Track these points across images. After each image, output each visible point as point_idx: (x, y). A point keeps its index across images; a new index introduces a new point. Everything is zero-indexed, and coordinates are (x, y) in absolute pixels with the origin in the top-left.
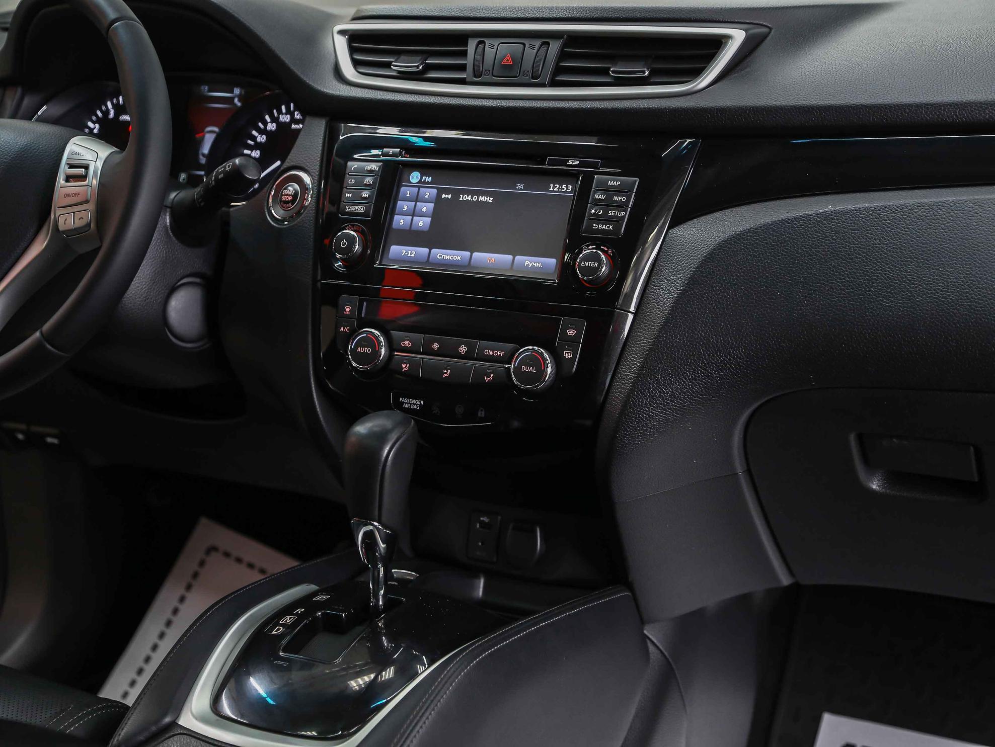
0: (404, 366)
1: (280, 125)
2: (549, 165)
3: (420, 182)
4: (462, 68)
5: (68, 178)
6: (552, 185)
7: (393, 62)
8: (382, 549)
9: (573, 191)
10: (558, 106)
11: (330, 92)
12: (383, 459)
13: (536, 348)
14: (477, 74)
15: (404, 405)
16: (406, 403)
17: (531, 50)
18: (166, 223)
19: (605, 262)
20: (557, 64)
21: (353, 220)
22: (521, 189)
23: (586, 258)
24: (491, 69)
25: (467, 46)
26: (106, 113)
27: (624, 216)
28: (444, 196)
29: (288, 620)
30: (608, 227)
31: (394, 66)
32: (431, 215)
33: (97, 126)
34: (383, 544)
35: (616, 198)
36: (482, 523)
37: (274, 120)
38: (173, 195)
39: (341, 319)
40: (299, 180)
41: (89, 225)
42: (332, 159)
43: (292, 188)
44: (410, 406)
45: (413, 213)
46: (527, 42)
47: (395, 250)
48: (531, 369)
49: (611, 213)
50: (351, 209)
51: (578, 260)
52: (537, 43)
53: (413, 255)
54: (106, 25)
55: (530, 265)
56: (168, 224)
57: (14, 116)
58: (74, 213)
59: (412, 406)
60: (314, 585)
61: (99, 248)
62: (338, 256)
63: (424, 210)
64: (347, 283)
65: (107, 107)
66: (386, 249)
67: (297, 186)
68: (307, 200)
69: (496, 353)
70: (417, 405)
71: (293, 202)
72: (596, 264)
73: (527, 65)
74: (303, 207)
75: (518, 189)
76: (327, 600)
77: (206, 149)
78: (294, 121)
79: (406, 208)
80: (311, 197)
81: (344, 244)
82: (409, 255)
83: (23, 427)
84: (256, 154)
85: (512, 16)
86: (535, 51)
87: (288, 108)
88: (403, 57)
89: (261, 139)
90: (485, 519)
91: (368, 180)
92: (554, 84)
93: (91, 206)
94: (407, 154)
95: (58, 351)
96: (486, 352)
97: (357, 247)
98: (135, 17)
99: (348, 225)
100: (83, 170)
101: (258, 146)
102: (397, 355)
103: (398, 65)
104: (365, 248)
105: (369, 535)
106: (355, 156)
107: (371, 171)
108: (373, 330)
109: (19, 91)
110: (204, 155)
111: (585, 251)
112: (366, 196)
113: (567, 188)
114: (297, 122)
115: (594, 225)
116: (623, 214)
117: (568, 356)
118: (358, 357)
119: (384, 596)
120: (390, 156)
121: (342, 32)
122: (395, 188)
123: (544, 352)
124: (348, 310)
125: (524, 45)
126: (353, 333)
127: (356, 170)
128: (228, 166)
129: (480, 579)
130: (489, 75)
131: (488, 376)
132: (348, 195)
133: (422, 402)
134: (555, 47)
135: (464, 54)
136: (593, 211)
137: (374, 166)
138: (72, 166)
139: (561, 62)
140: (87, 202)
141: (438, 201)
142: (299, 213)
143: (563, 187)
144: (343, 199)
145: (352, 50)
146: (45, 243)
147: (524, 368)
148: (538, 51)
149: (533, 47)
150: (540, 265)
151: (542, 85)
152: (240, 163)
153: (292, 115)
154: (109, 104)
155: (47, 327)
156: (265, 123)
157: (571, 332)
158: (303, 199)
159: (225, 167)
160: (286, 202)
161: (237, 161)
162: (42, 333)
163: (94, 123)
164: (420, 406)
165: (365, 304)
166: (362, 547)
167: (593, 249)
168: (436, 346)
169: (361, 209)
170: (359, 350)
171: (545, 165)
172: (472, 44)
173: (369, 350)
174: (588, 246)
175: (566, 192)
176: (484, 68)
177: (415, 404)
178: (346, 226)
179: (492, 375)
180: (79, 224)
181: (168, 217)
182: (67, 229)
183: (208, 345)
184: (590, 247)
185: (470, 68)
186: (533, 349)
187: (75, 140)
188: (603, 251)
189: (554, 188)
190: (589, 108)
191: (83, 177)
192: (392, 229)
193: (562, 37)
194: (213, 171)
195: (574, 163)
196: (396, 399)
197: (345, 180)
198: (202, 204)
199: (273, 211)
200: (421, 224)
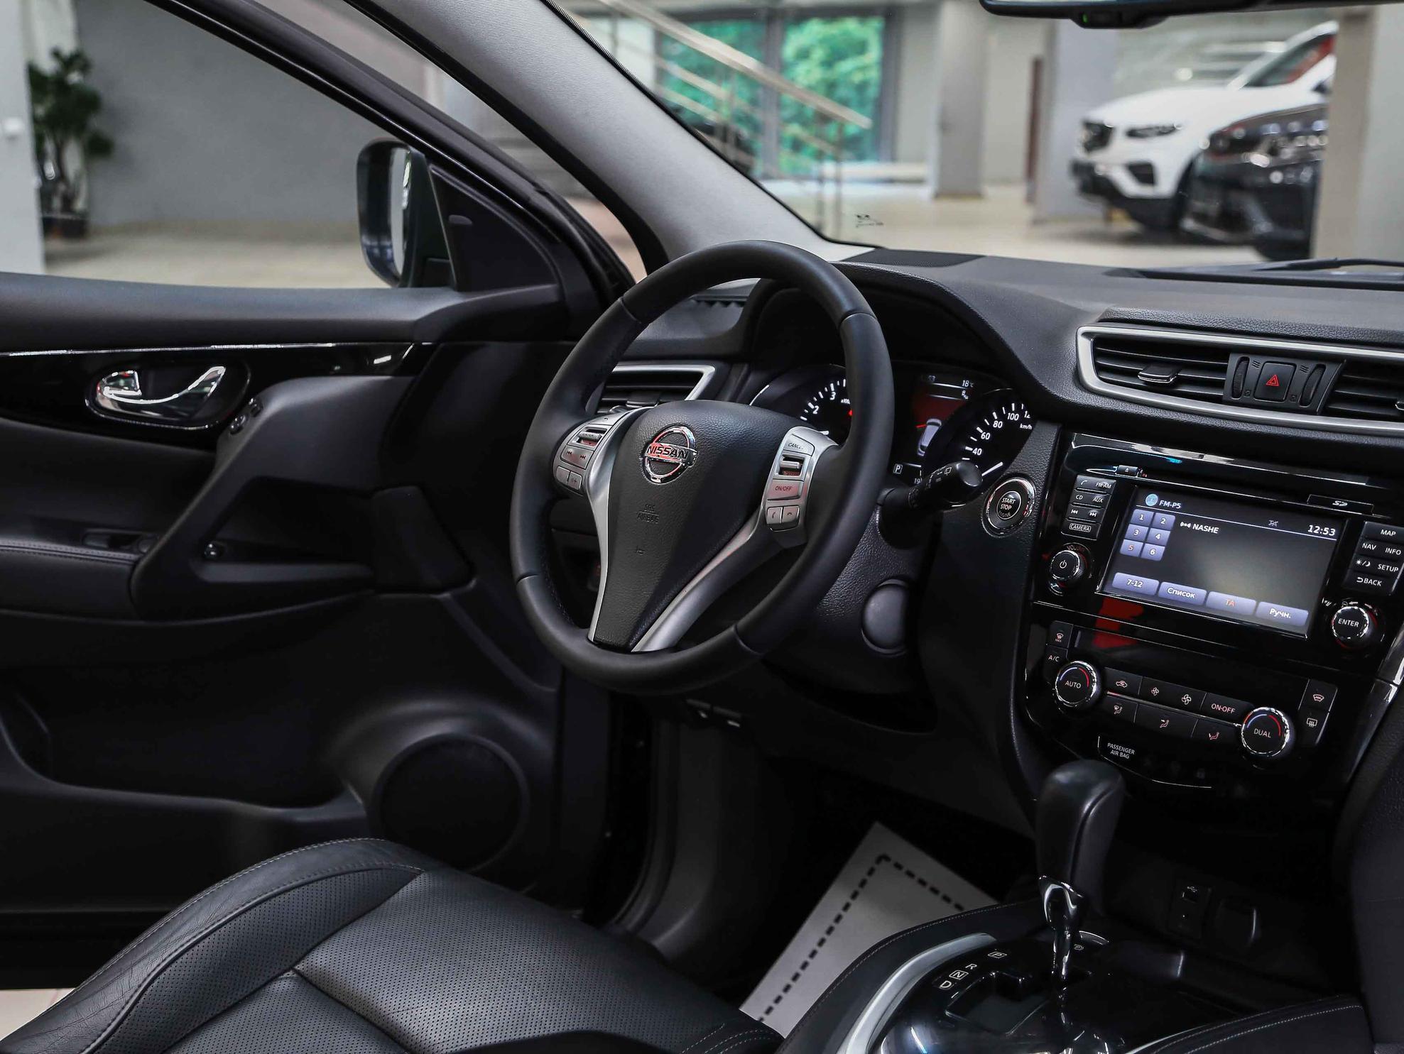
0: (1116, 708)
1: (1008, 423)
2: (1311, 503)
3: (1157, 506)
4: (1220, 385)
5: (782, 470)
6: (1311, 526)
7: (1140, 371)
8: (1070, 911)
9: (1337, 536)
10: (1328, 438)
11: (1068, 398)
12: (1083, 816)
13: (1273, 710)
14: (1235, 393)
15: (1112, 752)
16: (1114, 750)
17: (1303, 372)
18: (875, 521)
19: (1368, 622)
20: (1332, 392)
21: (1075, 539)
22: (1274, 527)
23: (1346, 615)
24: (1253, 389)
25: (1228, 362)
26: (828, 394)
27: (1397, 572)
28: (1182, 524)
29: (958, 975)
30: (1376, 583)
31: (1142, 376)
32: (1165, 543)
33: (817, 407)
34: (1073, 904)
35: (1388, 550)
36: (1188, 893)
37: (1002, 417)
38: (885, 492)
39: (1052, 646)
40: (1021, 489)
41: (796, 521)
42: (1062, 467)
43: (1014, 496)
44: (1119, 754)
45: (1146, 540)
46: (1299, 363)
47: (1121, 579)
48: (1265, 734)
49: (1381, 567)
50: (1075, 527)
51: (1336, 616)
52: (1311, 365)
53: (1139, 586)
54: (840, 317)
55: (1277, 614)
56: (877, 522)
57: (733, 400)
58: (783, 507)
59: (1121, 754)
60: (991, 935)
61: (805, 545)
62: (1055, 577)
63: (1158, 537)
64: (1060, 607)
65: (829, 388)
66: (1109, 577)
67: (1018, 495)
68: (1028, 511)
69: (1225, 709)
70: (1126, 753)
71: (1012, 511)
72: (1357, 624)
73: (1297, 387)
74: (1022, 517)
75: (1271, 527)
76: (1002, 959)
77: (926, 441)
78: (1023, 420)
79: (1137, 533)
80: (1033, 508)
81: (1063, 565)
82: (1136, 585)
83: (707, 706)
84: (978, 452)
85: (1284, 332)
86: (1307, 374)
87: (1018, 407)
88: (1152, 367)
89: (986, 436)
90: (1193, 889)
91: (1098, 498)
92: (1326, 412)
93: (801, 502)
94: (1146, 474)
95: (751, 648)
96: (1214, 706)
97: (1078, 569)
98: (871, 310)
99: (1070, 545)
100: (798, 463)
101: (981, 443)
102: (1109, 695)
103: (1146, 375)
104: (1086, 570)
105: (1058, 896)
106: (1088, 470)
107: (1103, 488)
108: (1085, 664)
109: (745, 369)
110: (922, 447)
111: (1345, 606)
112: (1093, 514)
113: (1330, 532)
114: (1026, 422)
115: (1359, 578)
116: (1396, 569)
117: (1312, 724)
118: (1065, 691)
119: (1068, 964)
120: (1126, 474)
121: (1087, 335)
122: (1127, 511)
123: (1282, 715)
124: (1060, 637)
125: (1295, 366)
126: (1063, 664)
127: (1086, 486)
128: (947, 470)
129: (1180, 956)
130: (1249, 395)
131: (1213, 734)
132: (1074, 512)
133: (1133, 752)
134: (1332, 371)
135: (1223, 370)
136: (1359, 562)
137: (1106, 483)
138: (787, 458)
139: (1338, 389)
140: (798, 497)
141: (1175, 529)
142: (1017, 524)
143: (1325, 530)
144: (1067, 515)
145: (1096, 354)
146: (751, 535)
147: (1257, 732)
148: (1311, 374)
149: (1305, 369)
150: (1288, 616)
151: (1311, 412)
152: (960, 469)
153: (1022, 414)
154: (832, 385)
155: (742, 622)
156: (992, 420)
157: (1318, 698)
158: (1024, 509)
159: (943, 470)
160: (1005, 511)
161: (958, 466)
162: (736, 629)
163: (814, 404)
164: (1131, 755)
165: (1079, 633)
166: (1047, 906)
167: (1354, 605)
168: (1155, 691)
169: (1087, 529)
170: (1067, 683)
171: (1306, 503)
172: (1233, 361)
173: (1079, 686)
174: (1349, 601)
175: (1328, 536)
176: (1245, 385)
177: (1125, 753)
178: (1068, 545)
179: (1218, 734)
180: (787, 518)
181: (878, 515)
182: (774, 522)
183: (904, 653)
184: (1351, 603)
185: (1228, 386)
186: (1270, 711)
187: (794, 430)
188: (1367, 610)
189: (1314, 530)
190: (1367, 445)
191: (797, 471)
192: (1120, 554)
193: (1342, 362)
194: (930, 474)
195: (1341, 505)
196: (1104, 743)
197: (1073, 494)
198: (915, 506)
199: (989, 519)
200: (1153, 552)
